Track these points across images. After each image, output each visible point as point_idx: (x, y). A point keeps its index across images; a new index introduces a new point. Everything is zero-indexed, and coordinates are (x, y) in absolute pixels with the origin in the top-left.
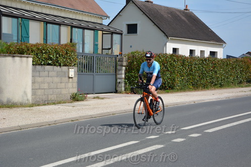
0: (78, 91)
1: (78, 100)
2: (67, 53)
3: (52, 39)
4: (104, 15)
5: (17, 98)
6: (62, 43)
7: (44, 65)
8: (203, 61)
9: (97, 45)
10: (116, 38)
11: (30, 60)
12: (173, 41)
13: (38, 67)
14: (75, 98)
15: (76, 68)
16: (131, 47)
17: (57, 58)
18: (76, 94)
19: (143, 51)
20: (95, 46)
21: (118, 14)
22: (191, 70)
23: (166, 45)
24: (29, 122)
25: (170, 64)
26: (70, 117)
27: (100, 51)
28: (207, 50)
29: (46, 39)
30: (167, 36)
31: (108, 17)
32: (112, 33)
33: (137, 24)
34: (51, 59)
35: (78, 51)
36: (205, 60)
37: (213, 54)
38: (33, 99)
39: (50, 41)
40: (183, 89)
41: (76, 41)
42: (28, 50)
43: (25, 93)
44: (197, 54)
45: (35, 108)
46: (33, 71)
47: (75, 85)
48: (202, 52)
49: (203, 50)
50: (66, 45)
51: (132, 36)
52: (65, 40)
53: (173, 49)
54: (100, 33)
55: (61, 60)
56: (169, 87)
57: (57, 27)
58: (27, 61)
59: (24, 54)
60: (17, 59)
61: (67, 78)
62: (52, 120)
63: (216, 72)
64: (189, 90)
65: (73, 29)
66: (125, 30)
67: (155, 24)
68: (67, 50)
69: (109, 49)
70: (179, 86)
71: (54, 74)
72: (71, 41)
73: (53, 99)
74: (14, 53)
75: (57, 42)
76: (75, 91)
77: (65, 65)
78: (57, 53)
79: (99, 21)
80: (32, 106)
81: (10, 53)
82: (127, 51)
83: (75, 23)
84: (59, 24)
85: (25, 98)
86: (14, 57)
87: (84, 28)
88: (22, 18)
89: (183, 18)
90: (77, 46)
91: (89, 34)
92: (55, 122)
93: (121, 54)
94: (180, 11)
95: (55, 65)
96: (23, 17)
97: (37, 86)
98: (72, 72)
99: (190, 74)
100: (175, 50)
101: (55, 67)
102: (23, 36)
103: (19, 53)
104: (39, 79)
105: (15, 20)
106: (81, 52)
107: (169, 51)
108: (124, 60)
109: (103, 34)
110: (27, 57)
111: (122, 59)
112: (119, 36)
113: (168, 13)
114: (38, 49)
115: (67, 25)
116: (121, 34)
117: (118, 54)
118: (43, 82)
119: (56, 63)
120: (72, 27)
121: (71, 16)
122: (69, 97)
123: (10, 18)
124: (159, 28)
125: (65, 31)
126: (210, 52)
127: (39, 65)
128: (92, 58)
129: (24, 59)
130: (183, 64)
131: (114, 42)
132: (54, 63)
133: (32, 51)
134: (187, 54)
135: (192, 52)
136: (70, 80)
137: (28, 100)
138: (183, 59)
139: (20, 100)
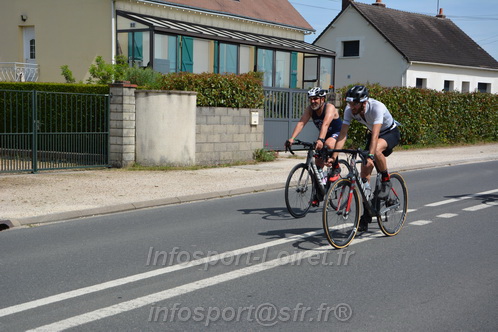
0: (265, 145)
1: (264, 161)
2: (248, 88)
3: (227, 67)
4: (308, 28)
5: (175, 156)
6: (241, 72)
7: (214, 105)
8: (465, 98)
9: (295, 75)
10: (326, 63)
11: (194, 98)
12: (417, 67)
13: (205, 110)
14: (259, 158)
15: (262, 111)
16: (349, 77)
17: (233, 95)
18: (261, 151)
19: (368, 83)
20: (293, 76)
21: (330, 25)
22: (446, 114)
23: (405, 73)
24: (191, 192)
25: (412, 104)
26: (253, 185)
27: (299, 84)
28: (474, 81)
29: (217, 66)
30: (407, 59)
31: (313, 31)
32: (319, 56)
33: (358, 42)
34: (224, 97)
35: (265, 85)
36: (470, 97)
37: (483, 87)
38: (197, 158)
39: (223, 70)
40: (432, 143)
41: (264, 70)
42: (190, 83)
43: (186, 149)
44: (457, 87)
45: (201, 172)
46: (197, 116)
47: (261, 137)
48: (465, 84)
49: (466, 80)
50: (246, 75)
51: (351, 60)
52: (246, 68)
53: (418, 79)
54: (300, 56)
55: (239, 98)
56: (409, 141)
57: (234, 47)
58: (189, 101)
59: (183, 90)
60: (175, 97)
61: (248, 126)
62: (225, 189)
63: (487, 117)
64: (442, 144)
65: (259, 50)
66: (339, 50)
67: (388, 41)
68: (248, 83)
69: (314, 81)
70: (424, 139)
71: (229, 119)
72: (255, 70)
73: (227, 158)
74: (171, 89)
75: (234, 71)
76: (260, 146)
77: (245, 106)
78: (233, 87)
79: (299, 37)
80: (196, 168)
81: (165, 88)
82: (343, 84)
83: (261, 42)
84: (238, 44)
85: (186, 157)
86: (170, 94)
87: (275, 49)
88: (182, 35)
89: (435, 30)
90: (265, 78)
91: (283, 58)
92: (230, 194)
93: (332, 88)
94: (429, 19)
95: (230, 106)
96: (184, 34)
97: (203, 138)
98: (256, 117)
99: (444, 120)
100: (420, 81)
101: (230, 110)
102: (184, 62)
103: (177, 89)
104: (206, 128)
105: (173, 38)
106: (270, 85)
107: (411, 83)
108: (337, 98)
109: (304, 57)
110: (189, 95)
111: (334, 96)
112: (330, 60)
113: (410, 22)
114: (205, 82)
115: (249, 44)
116: (334, 57)
117: (327, 89)
118: (212, 133)
119: (231, 103)
120: (257, 47)
121: (256, 30)
122: (251, 156)
123: (166, 37)
124: (394, 46)
125: (246, 53)
126: (479, 84)
127: (206, 106)
128: (286, 94)
129: (185, 97)
130: (432, 104)
131: (322, 70)
132: (228, 103)
133: (196, 85)
134: (440, 87)
135: (448, 84)
136: (253, 129)
137: (190, 159)
138: (433, 96)
139: (179, 160)
